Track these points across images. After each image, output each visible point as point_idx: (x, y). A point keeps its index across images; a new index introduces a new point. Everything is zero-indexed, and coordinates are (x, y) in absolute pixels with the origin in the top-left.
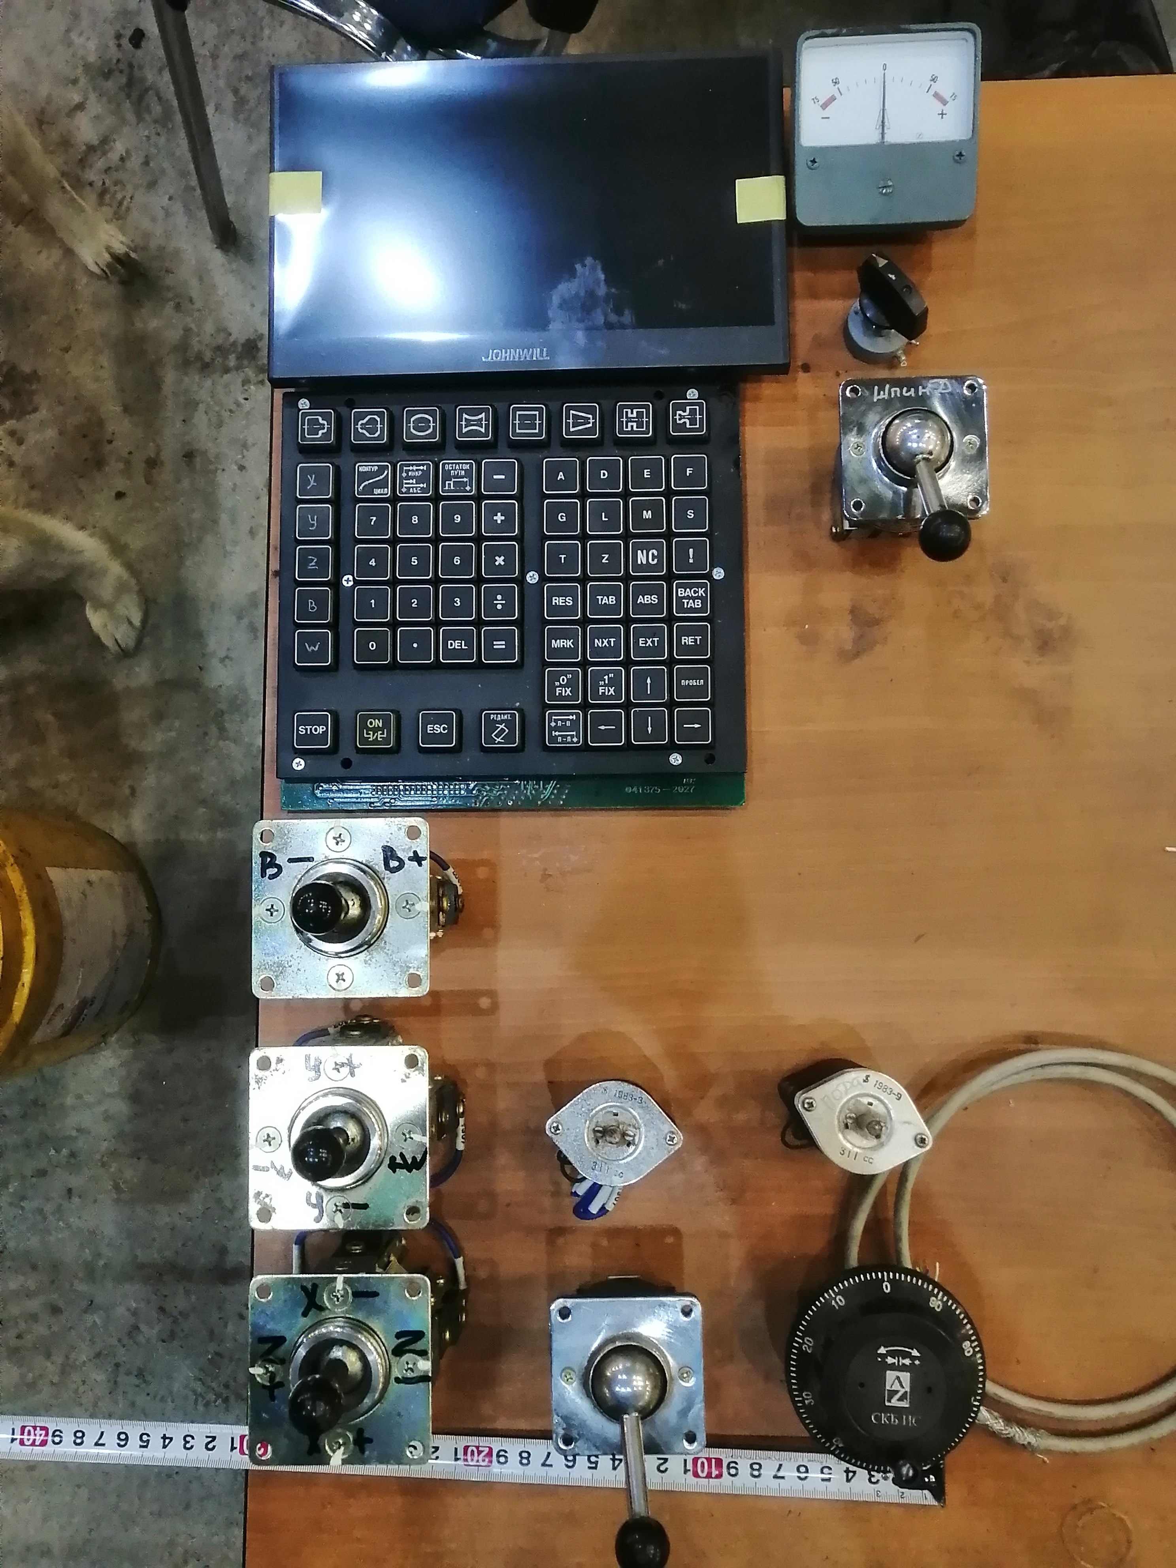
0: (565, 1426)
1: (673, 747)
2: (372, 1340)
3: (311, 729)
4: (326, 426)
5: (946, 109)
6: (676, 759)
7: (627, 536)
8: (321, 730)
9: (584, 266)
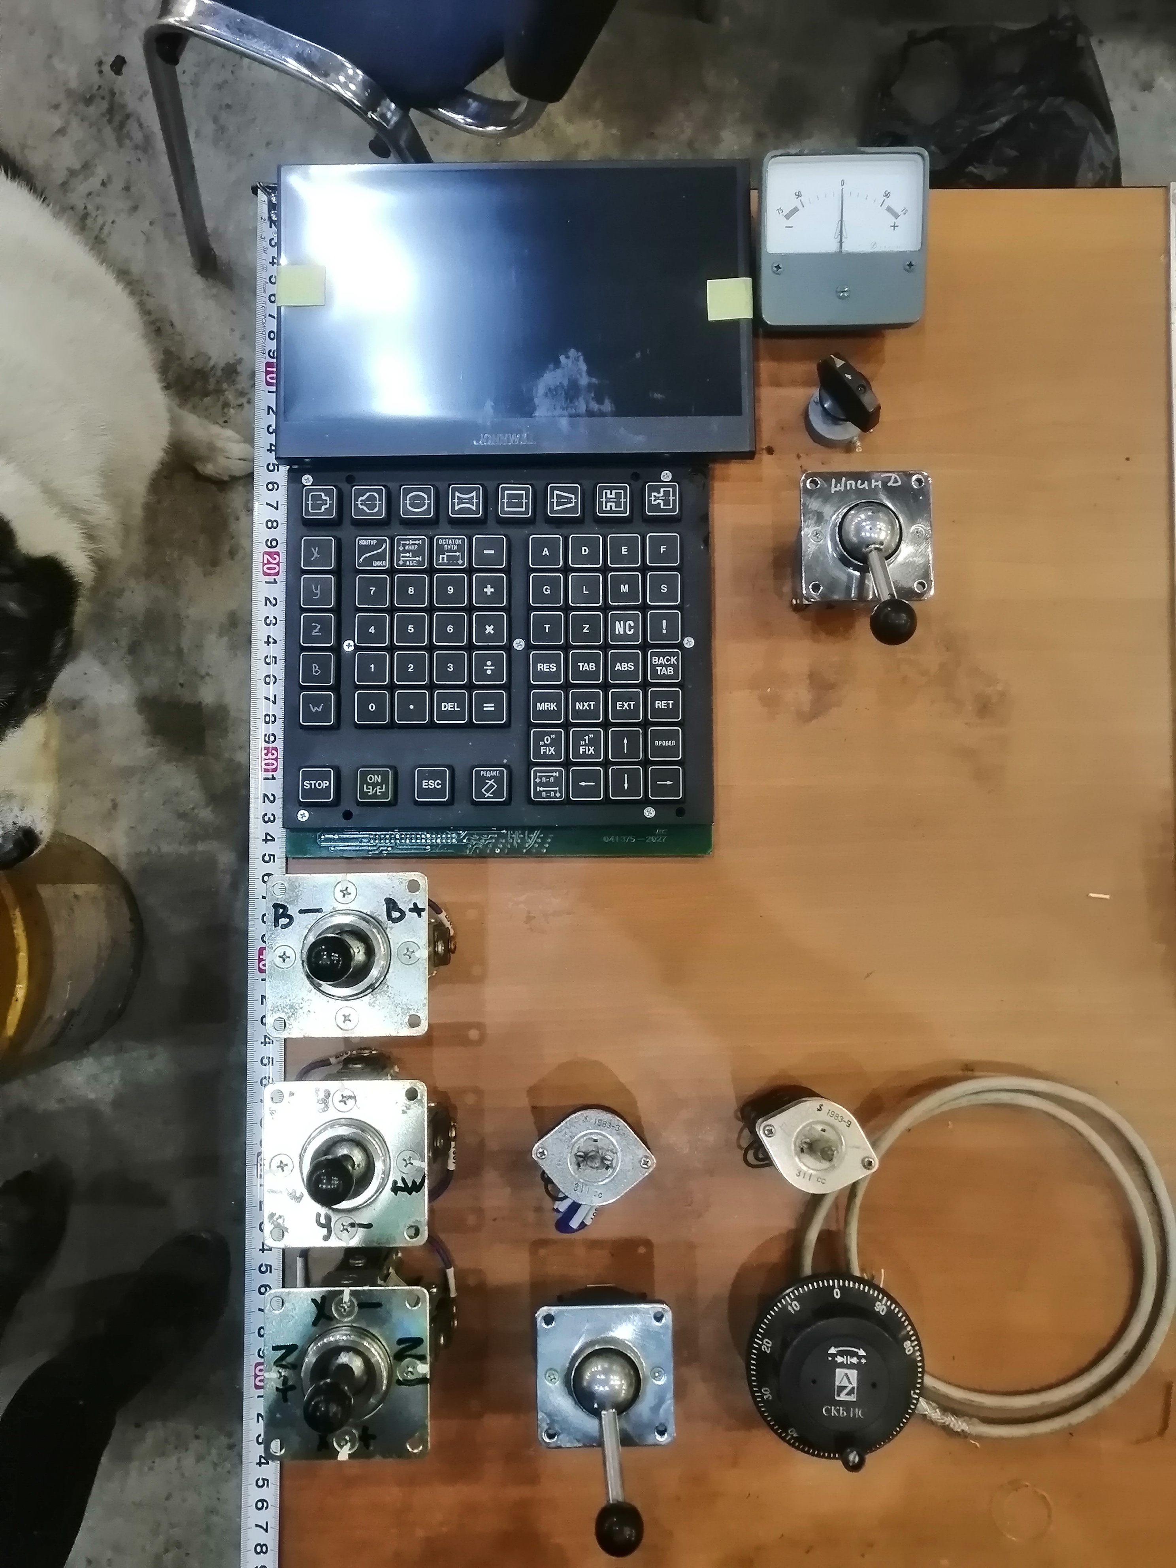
0: (549, 1422)
1: (647, 802)
2: (375, 1346)
3: (315, 784)
4: (328, 502)
5: (898, 222)
6: (650, 813)
7: (605, 608)
8: (325, 784)
9: (568, 357)
